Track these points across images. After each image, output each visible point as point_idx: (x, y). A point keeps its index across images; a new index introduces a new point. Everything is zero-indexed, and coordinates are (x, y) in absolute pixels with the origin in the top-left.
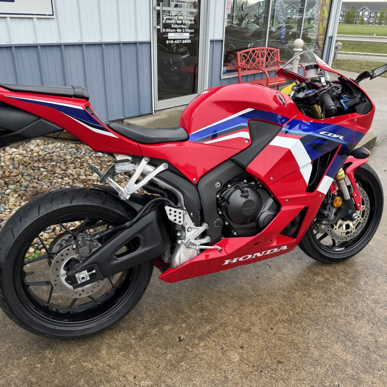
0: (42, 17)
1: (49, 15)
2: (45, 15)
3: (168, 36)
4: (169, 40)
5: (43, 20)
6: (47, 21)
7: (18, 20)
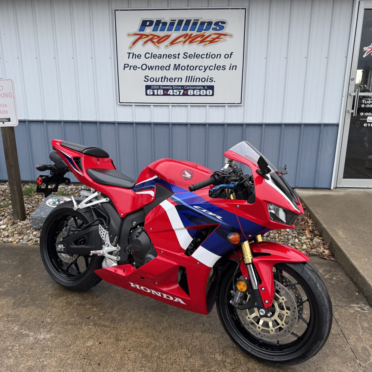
0: (232, 105)
1: (237, 104)
2: (235, 104)
3: (368, 119)
4: (368, 123)
5: (233, 107)
6: (236, 108)
7: (214, 108)
